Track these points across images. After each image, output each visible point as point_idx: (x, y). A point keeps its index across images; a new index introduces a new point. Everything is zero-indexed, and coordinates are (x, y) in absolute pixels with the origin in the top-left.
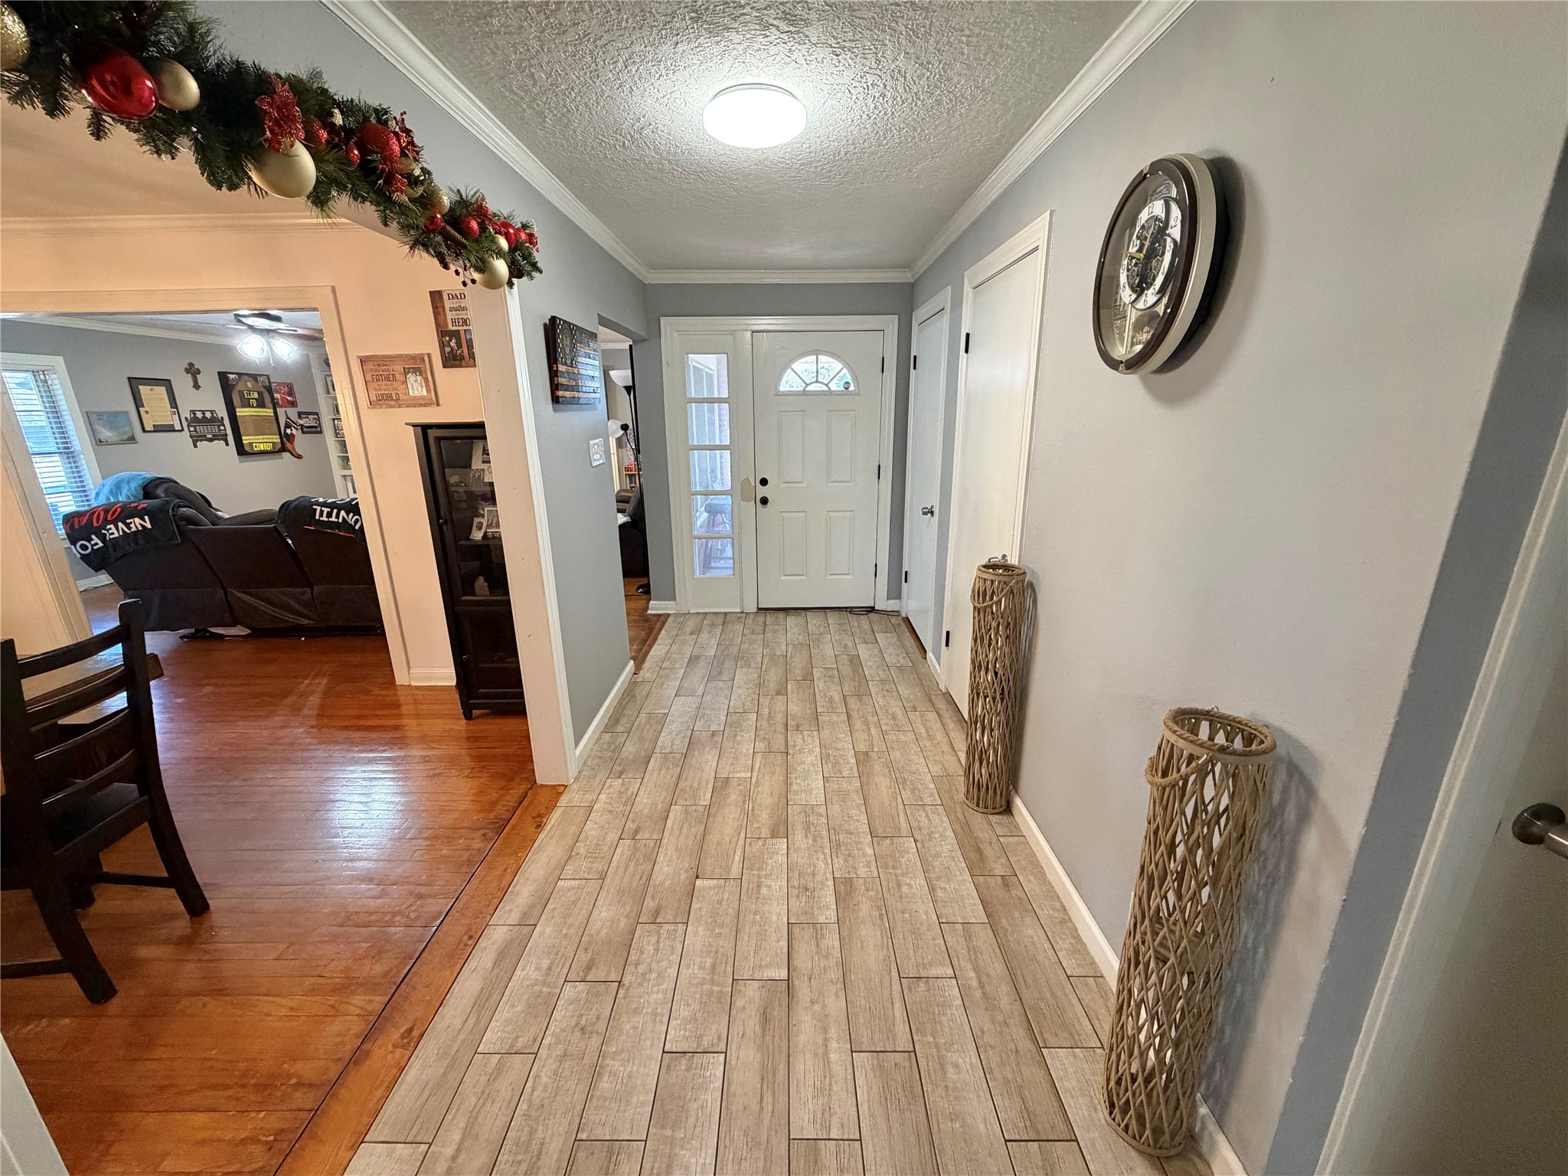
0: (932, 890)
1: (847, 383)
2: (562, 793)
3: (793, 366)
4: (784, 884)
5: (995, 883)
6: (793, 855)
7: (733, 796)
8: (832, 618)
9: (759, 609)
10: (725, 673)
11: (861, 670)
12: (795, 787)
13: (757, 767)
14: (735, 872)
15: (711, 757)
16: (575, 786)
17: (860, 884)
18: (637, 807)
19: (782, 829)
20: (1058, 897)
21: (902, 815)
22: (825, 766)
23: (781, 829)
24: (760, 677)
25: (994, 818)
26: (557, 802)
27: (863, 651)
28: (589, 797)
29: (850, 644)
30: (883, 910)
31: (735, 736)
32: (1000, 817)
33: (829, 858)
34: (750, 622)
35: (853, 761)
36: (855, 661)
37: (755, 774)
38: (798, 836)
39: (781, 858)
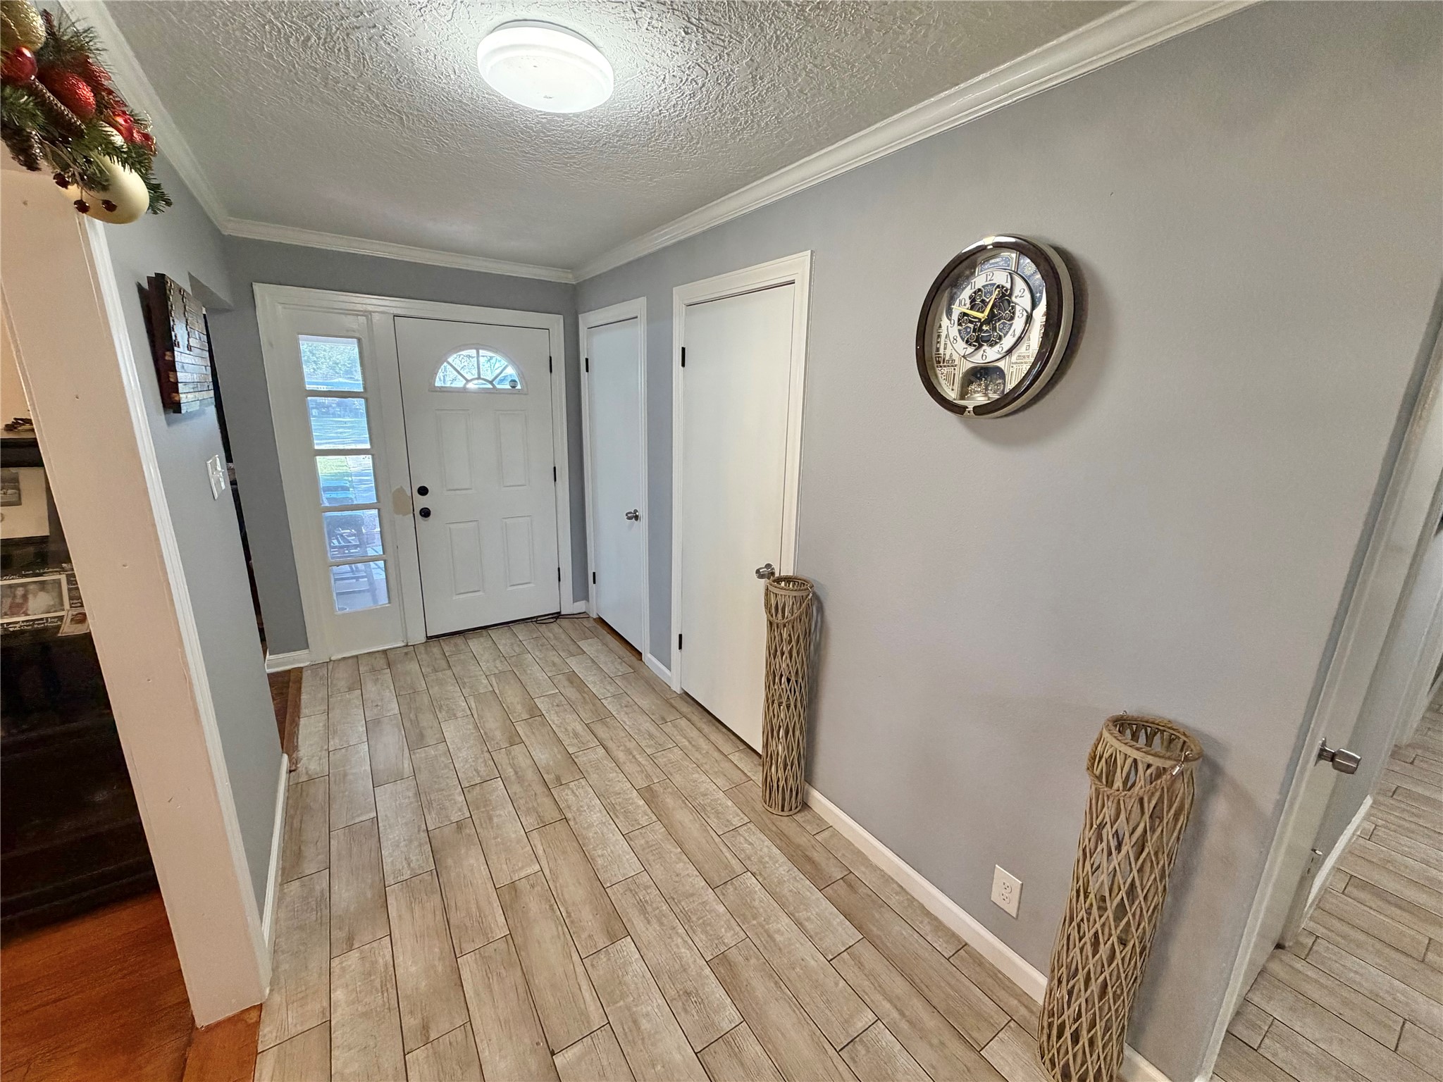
0: (799, 924)
1: (514, 381)
2: (258, 1023)
3: (450, 360)
4: (661, 1001)
5: (841, 888)
6: (649, 955)
7: (534, 904)
8: (521, 632)
9: (429, 638)
10: (428, 733)
11: (586, 689)
12: (600, 861)
13: (540, 852)
14: (597, 1019)
15: (473, 860)
16: (277, 999)
17: (734, 954)
18: (406, 986)
19: (617, 926)
20: (892, 879)
21: (724, 850)
22: (616, 821)
23: (616, 928)
24: (476, 727)
25: (798, 817)
26: (256, 1042)
27: (574, 664)
28: (316, 1006)
29: (557, 660)
30: (776, 976)
31: (491, 819)
32: (803, 814)
33: (687, 938)
34: (424, 656)
35: (642, 802)
36: (573, 678)
37: (544, 863)
38: (638, 924)
39: (638, 966)
